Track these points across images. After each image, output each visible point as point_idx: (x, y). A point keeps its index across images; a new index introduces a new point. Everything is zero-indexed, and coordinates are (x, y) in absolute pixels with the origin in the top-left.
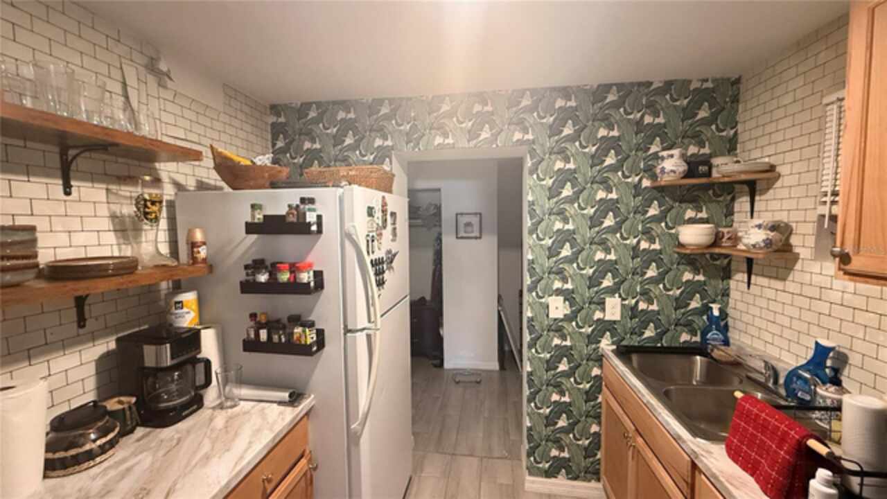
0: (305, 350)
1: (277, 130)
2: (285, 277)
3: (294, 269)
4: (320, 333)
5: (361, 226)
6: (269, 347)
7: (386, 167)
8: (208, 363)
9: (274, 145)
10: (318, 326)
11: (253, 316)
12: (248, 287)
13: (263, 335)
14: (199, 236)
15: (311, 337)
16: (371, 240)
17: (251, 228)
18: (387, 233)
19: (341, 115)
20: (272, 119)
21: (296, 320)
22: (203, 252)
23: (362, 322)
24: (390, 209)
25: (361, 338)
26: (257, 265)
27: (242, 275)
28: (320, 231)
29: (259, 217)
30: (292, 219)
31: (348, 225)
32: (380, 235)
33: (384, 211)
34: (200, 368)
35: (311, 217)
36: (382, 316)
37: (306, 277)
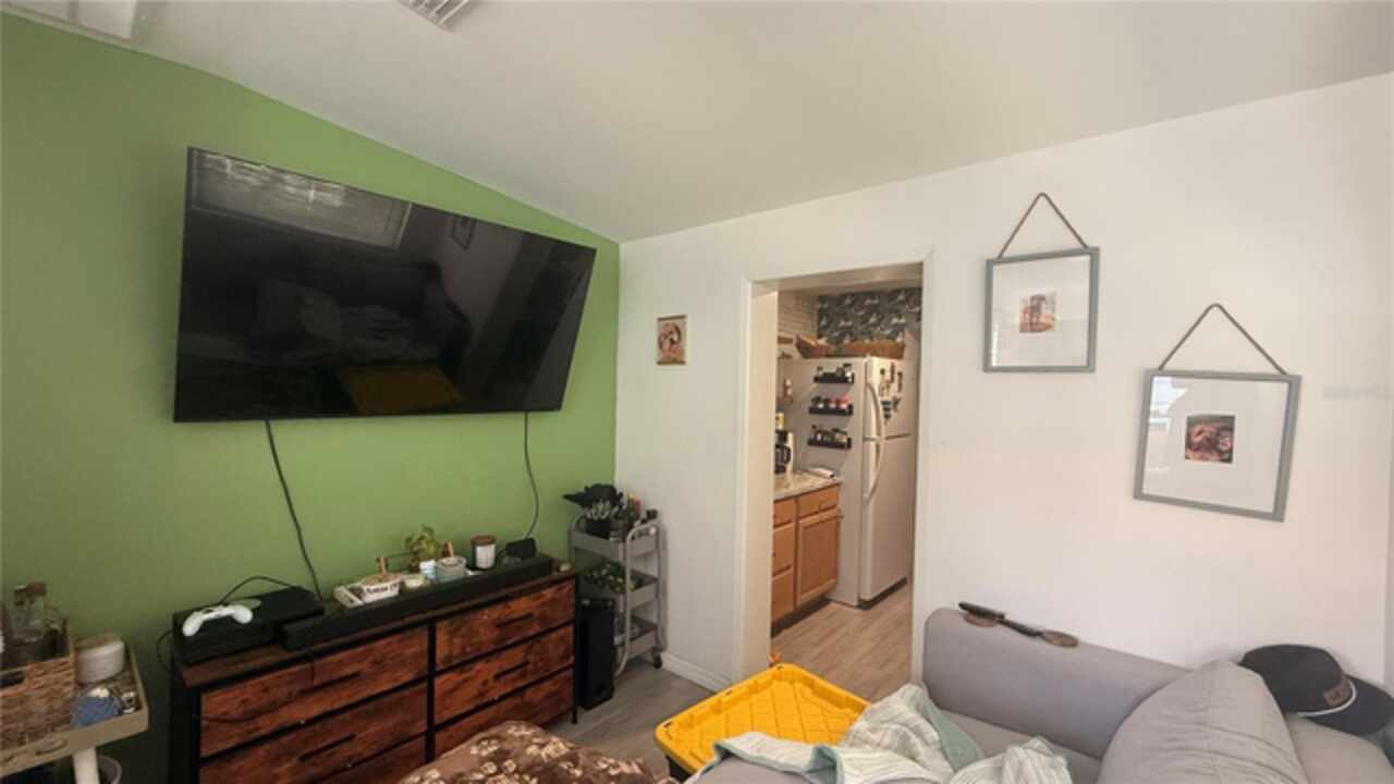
0: (840, 446)
1: (821, 313)
2: (833, 406)
3: (838, 402)
4: (849, 440)
5: (876, 379)
6: (822, 444)
7: (899, 340)
8: (789, 450)
9: (819, 323)
10: (849, 436)
11: (814, 427)
12: (813, 411)
13: (819, 437)
14: (788, 383)
15: (845, 440)
16: (882, 389)
17: (817, 379)
18: (895, 386)
19: (868, 302)
20: (819, 306)
21: (836, 431)
22: (790, 392)
23: (874, 435)
24: (897, 370)
25: (873, 444)
26: (817, 400)
27: (810, 404)
28: (853, 382)
29: (821, 373)
30: (839, 375)
31: (869, 379)
32: (888, 387)
33: (892, 371)
34: (785, 451)
35: (849, 374)
36: (888, 438)
37: (844, 406)
